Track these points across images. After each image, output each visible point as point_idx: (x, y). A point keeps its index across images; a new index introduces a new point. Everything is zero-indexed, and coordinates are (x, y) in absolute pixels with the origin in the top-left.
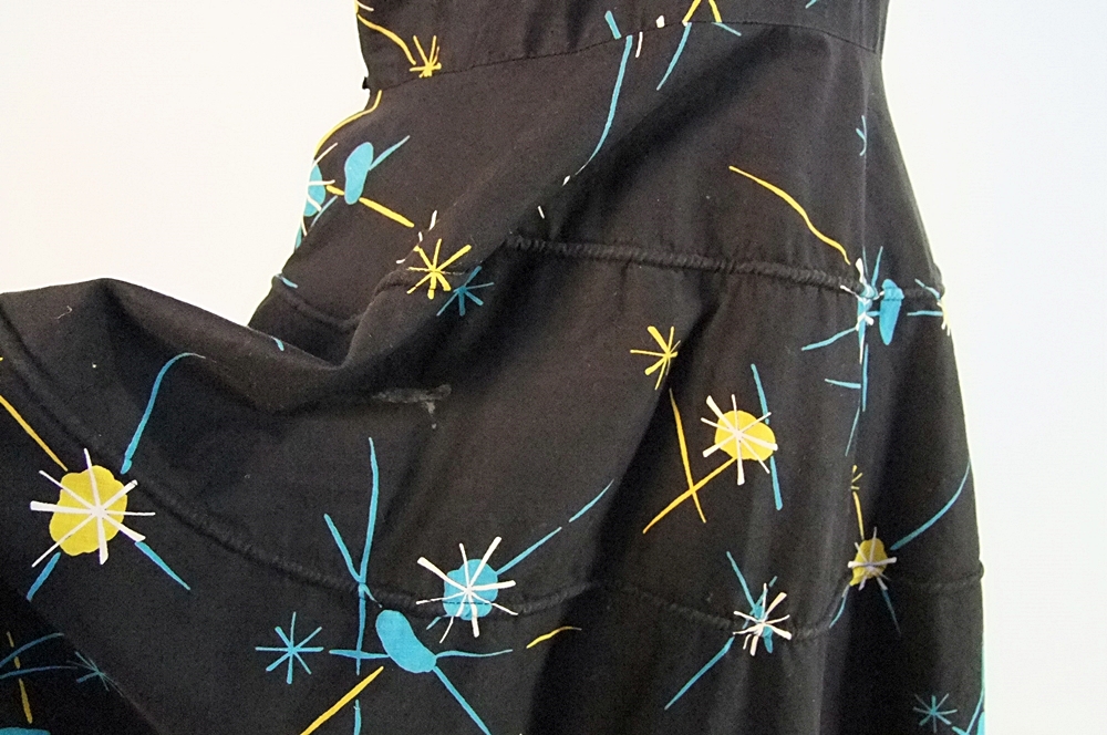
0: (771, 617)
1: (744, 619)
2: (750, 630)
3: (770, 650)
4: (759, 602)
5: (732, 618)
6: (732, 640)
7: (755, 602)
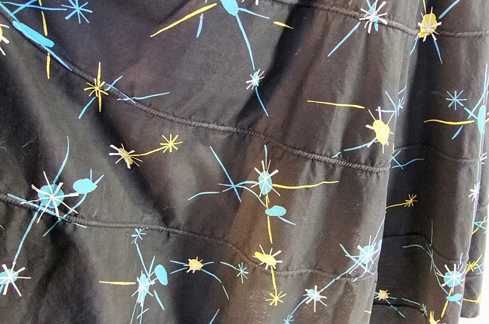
0: (378, 13)
1: (365, 13)
2: (367, 18)
3: (377, 29)
4: (373, 6)
5: (361, 12)
6: (359, 23)
7: (371, 6)
